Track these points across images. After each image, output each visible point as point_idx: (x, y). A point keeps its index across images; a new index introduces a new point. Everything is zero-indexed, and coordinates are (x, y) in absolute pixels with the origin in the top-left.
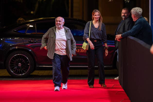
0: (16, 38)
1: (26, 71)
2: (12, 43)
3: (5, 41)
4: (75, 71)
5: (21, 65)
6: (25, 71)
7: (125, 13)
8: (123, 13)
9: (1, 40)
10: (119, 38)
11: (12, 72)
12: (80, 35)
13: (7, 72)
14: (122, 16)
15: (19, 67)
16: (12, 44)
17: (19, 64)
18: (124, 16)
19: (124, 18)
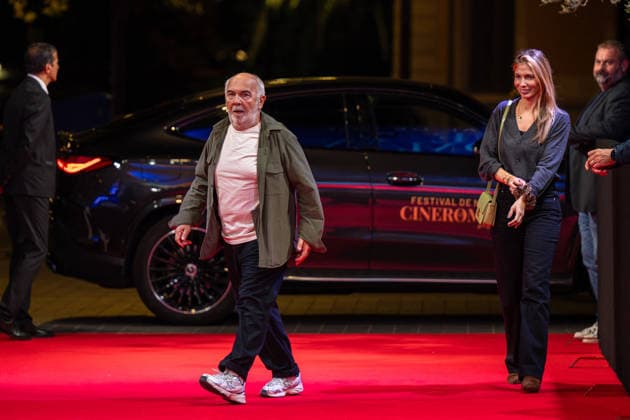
0: (177, 161)
1: (217, 296)
2: (162, 181)
3: (130, 173)
4: (419, 297)
5: (198, 273)
6: (211, 297)
7: (605, 62)
8: (599, 62)
9: (115, 167)
10: (603, 164)
11: (160, 298)
12: (438, 150)
13: (139, 299)
14: (595, 74)
15: (189, 277)
16: (162, 186)
17: (190, 266)
18: (603, 72)
19: (603, 83)
